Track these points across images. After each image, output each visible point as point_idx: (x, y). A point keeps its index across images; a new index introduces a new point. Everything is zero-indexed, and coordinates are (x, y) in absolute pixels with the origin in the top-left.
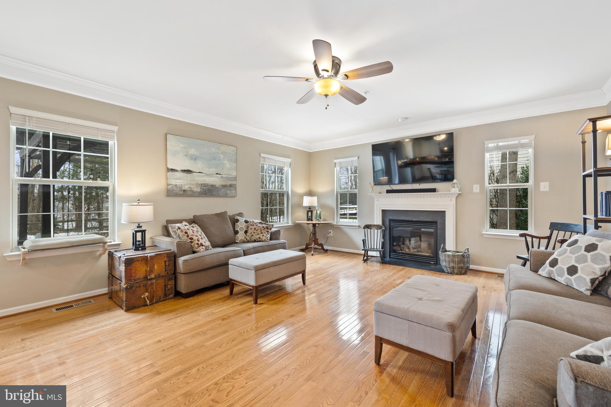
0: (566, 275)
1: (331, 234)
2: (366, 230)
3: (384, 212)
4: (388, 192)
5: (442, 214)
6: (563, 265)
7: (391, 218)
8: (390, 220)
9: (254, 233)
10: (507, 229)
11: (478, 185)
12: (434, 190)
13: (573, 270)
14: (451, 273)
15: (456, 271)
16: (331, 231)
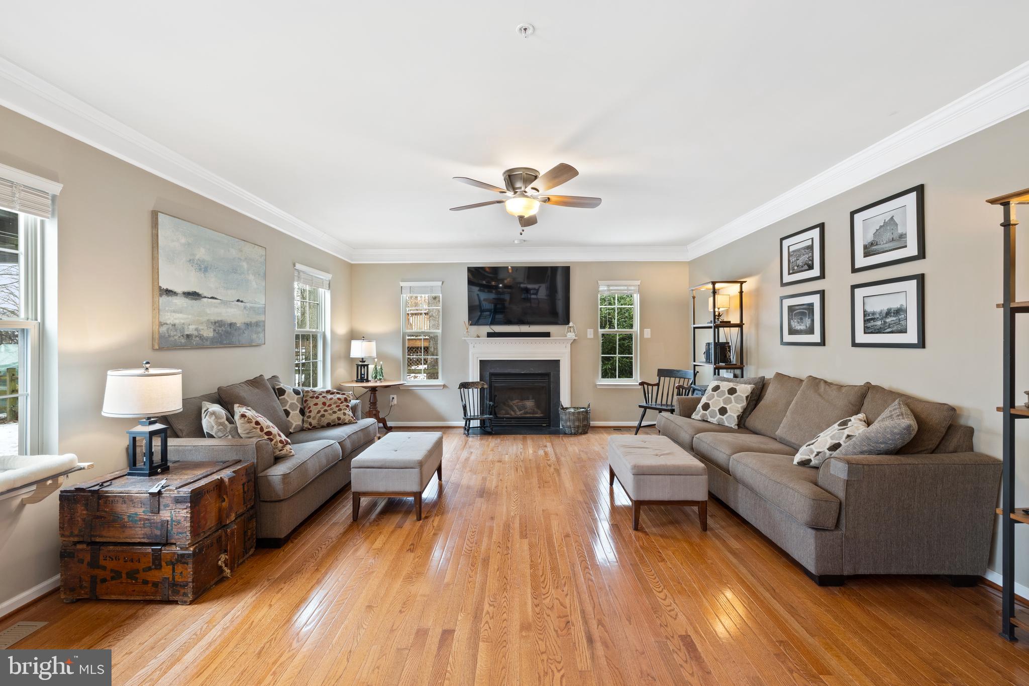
0: (719, 416)
1: (395, 402)
2: (462, 390)
3: (483, 363)
4: (490, 335)
5: (556, 363)
6: (715, 407)
7: (492, 371)
8: (492, 375)
9: (326, 411)
10: (616, 377)
11: (592, 330)
12: (547, 335)
13: (723, 411)
14: (575, 434)
15: (580, 431)
16: (395, 397)
